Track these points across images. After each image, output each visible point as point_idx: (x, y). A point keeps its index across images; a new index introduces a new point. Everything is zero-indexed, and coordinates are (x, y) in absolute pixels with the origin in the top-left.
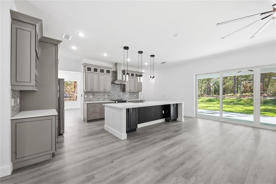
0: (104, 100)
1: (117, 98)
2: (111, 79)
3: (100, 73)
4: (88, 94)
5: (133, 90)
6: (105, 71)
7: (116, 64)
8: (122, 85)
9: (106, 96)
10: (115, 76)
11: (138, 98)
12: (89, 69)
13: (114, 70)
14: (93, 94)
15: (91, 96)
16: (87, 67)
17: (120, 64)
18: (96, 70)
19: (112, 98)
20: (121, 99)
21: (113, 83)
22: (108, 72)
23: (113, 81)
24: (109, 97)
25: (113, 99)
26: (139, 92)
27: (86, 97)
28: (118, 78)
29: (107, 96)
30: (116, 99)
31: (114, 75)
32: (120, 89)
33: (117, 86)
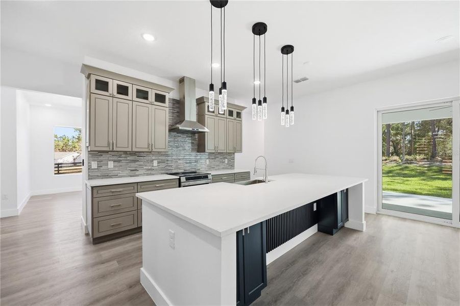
0: (148, 175)
1: (184, 167)
2: (167, 120)
3: (135, 99)
4: (101, 158)
5: (222, 148)
6: (152, 97)
7: (182, 80)
8: (197, 136)
9: (155, 163)
10: (178, 112)
11: (232, 166)
12: (102, 86)
13: (177, 97)
14: (115, 158)
15: (111, 165)
16: (93, 78)
17: (193, 82)
18: (123, 90)
19: (169, 168)
20: (194, 170)
21: (173, 130)
22: (160, 98)
23: (172, 126)
24: (163, 165)
25: (174, 171)
26: (234, 153)
27: (94, 165)
28: (187, 118)
29: (159, 163)
30: (183, 171)
31: (177, 110)
32: (190, 145)
33: (181, 138)
